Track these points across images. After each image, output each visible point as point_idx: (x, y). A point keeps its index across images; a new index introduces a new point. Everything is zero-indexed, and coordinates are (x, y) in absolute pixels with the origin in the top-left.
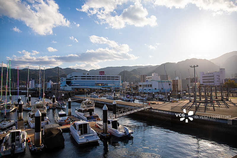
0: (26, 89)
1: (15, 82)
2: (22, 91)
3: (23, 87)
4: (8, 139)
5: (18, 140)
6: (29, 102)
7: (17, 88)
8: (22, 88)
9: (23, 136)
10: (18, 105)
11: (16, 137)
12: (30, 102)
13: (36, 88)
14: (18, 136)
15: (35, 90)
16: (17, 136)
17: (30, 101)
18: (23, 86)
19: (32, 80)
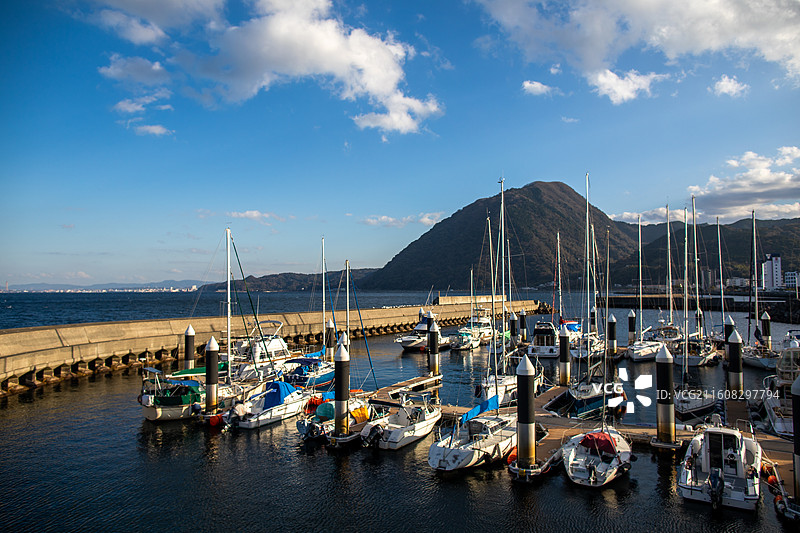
0: (749, 291)
1: (712, 268)
2: (737, 299)
3: (738, 284)
4: (700, 453)
5: (733, 464)
6: (764, 338)
7: (718, 286)
8: (737, 287)
9: (750, 455)
10: (727, 346)
11: (727, 453)
12: (768, 341)
13: (787, 287)
14: (730, 451)
15: (786, 296)
16: (726, 448)
17: (767, 333)
18: (738, 282)
19: (771, 259)
